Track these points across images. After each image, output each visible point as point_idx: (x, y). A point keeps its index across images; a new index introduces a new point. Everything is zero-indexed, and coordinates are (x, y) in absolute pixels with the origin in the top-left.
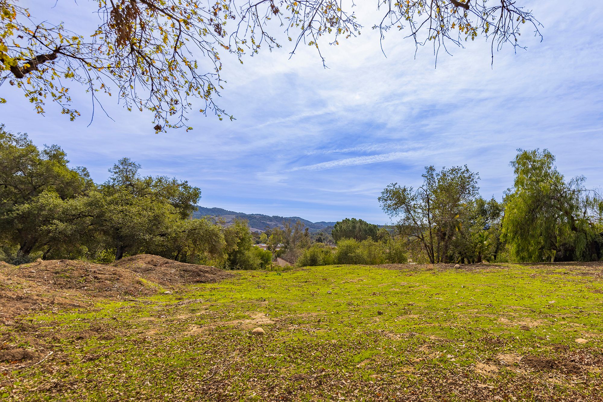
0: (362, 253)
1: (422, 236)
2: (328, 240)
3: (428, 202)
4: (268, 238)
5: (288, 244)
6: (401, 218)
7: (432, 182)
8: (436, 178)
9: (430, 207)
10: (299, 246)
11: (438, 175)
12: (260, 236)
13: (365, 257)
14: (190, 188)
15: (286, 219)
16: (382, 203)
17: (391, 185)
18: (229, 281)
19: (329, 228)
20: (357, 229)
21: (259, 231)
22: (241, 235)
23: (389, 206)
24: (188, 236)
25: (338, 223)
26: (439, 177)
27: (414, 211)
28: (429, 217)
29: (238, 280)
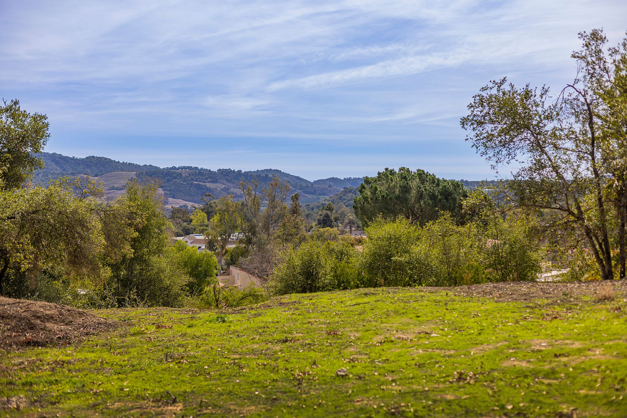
0: (427, 256)
1: (579, 208)
2: (346, 221)
3: (591, 123)
4: (208, 220)
5: (254, 234)
6: (523, 165)
7: (598, 70)
8: (609, 60)
9: (597, 135)
10: (279, 237)
11: (616, 52)
12: (192, 217)
13: (435, 263)
14: (25, 115)
15: (248, 175)
16: (470, 132)
17: (491, 85)
18: (100, 342)
19: (347, 191)
20: (414, 192)
21: (190, 204)
22: (138, 220)
23: (490, 138)
24: (22, 227)
25: (367, 181)
26: (618, 57)
27: (556, 147)
28: (593, 159)
29: (121, 336)
